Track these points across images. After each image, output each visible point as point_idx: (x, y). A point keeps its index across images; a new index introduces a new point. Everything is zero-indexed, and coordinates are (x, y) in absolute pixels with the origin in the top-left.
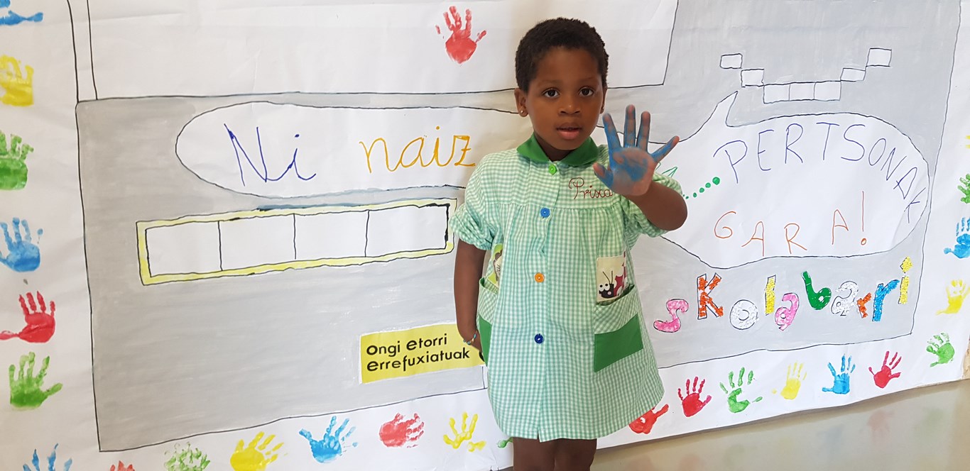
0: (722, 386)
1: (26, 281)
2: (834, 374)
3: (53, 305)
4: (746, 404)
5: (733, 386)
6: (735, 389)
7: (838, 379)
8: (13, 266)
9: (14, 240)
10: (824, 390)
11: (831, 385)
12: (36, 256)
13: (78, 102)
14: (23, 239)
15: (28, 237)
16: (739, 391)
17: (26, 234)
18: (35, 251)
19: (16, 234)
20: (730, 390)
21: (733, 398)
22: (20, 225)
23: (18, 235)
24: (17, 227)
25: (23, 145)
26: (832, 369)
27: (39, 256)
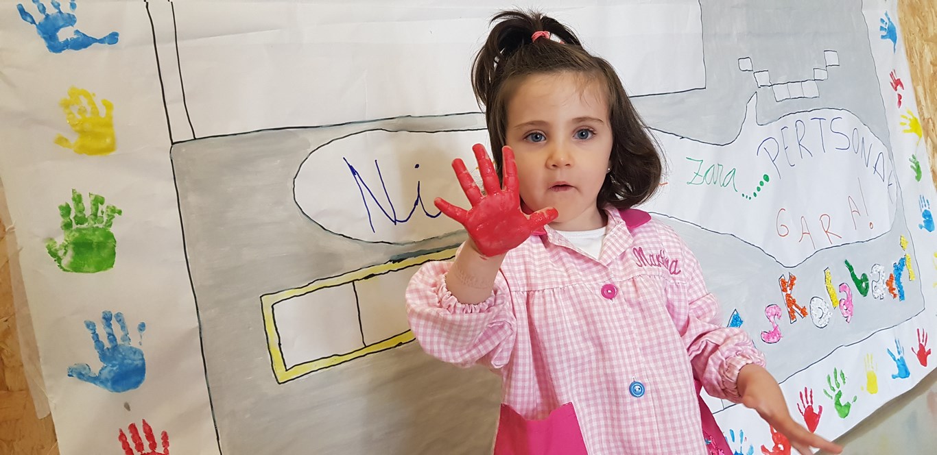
0: (825, 392)
1: (127, 407)
2: (895, 360)
3: (165, 437)
4: (848, 406)
5: (834, 390)
6: (836, 392)
7: (899, 363)
8: (109, 384)
9: (107, 344)
10: (894, 377)
11: (896, 372)
12: (139, 363)
13: (173, 144)
14: (119, 342)
15: (126, 338)
16: (839, 395)
17: (122, 333)
18: (137, 357)
19: (110, 334)
20: (833, 394)
21: (838, 404)
22: (113, 322)
23: (111, 337)
24: (109, 326)
25: (107, 207)
26: (892, 355)
27: (144, 364)
